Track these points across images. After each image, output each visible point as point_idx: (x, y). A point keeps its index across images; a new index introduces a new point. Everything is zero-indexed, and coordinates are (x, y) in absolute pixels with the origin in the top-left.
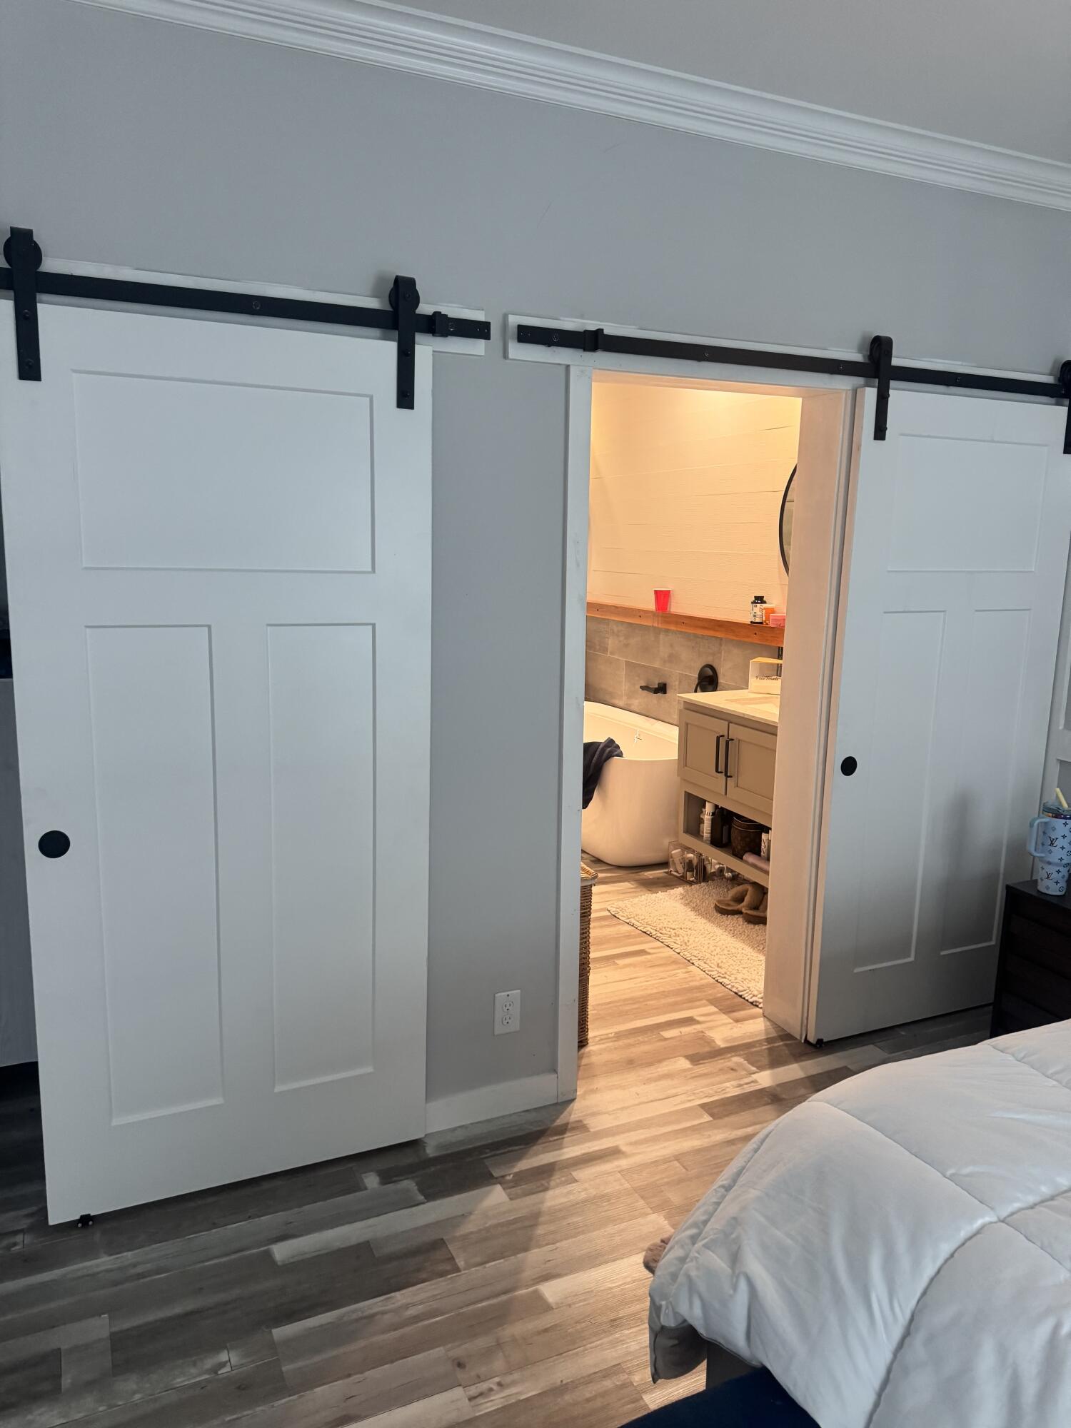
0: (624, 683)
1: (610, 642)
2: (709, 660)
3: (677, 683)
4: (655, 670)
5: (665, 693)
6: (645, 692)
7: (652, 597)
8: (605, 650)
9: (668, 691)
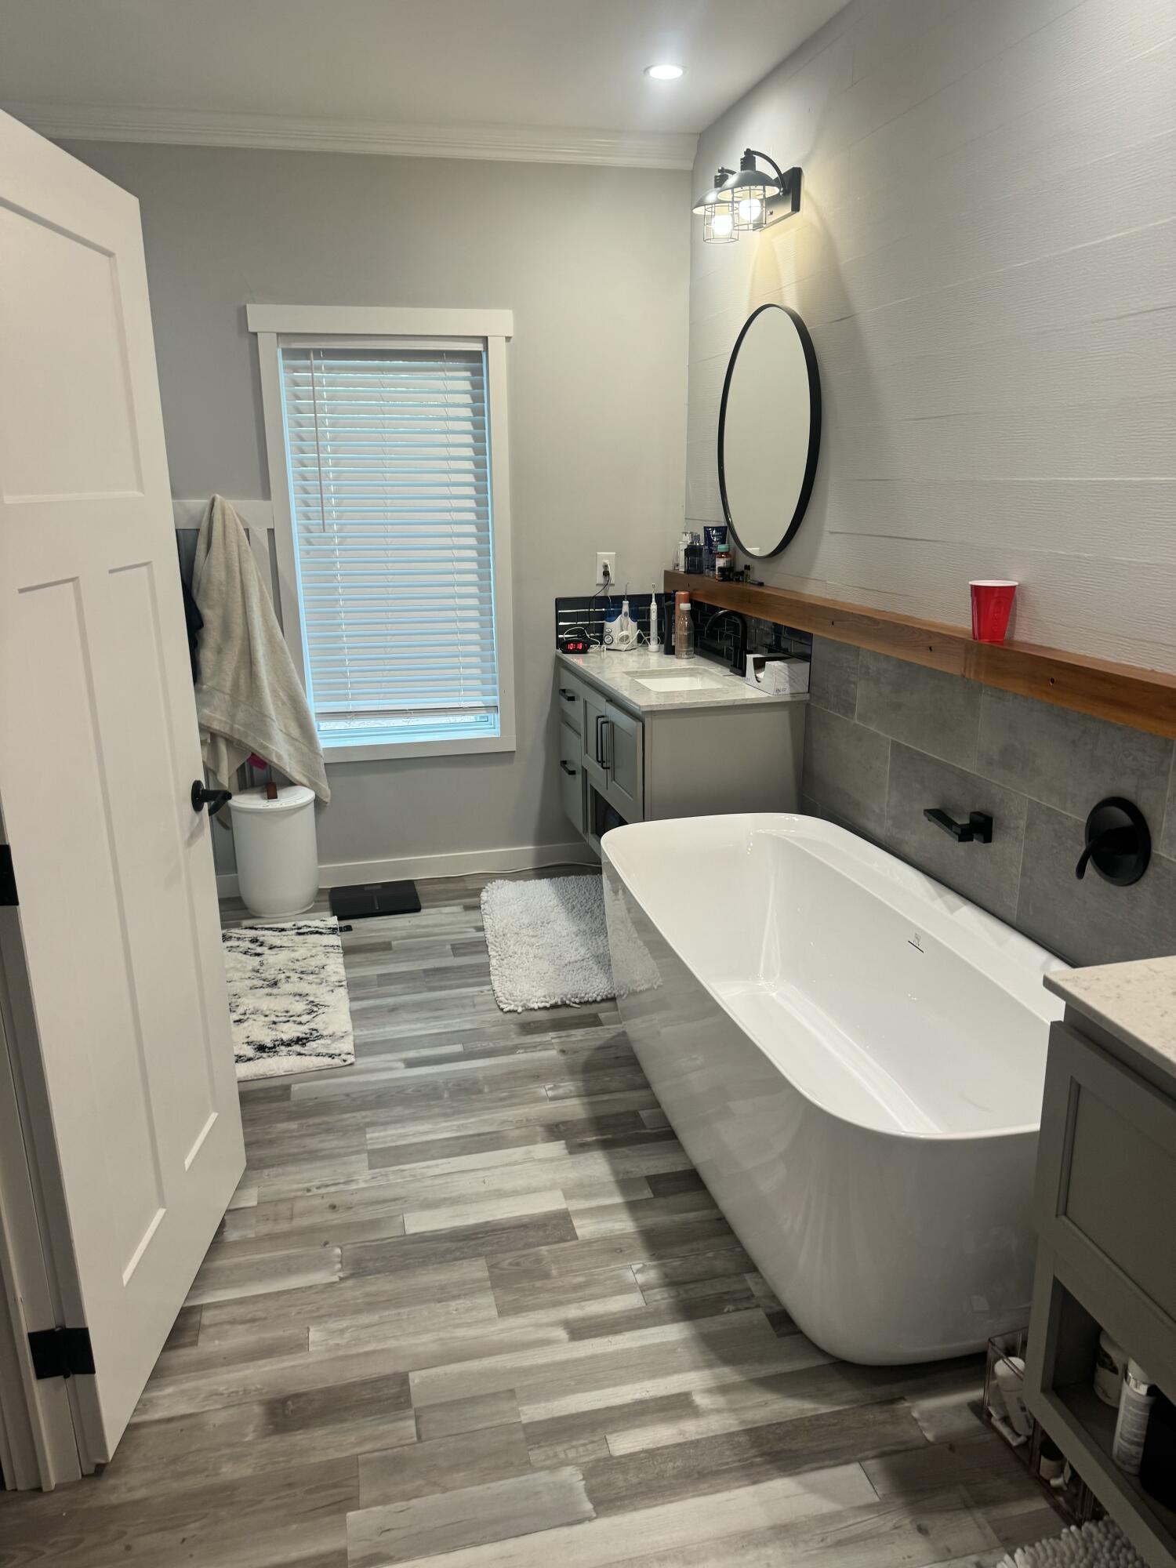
0: (887, 790)
1: (859, 692)
2: (1126, 787)
3: (1022, 823)
4: (964, 777)
5: (988, 839)
6: (935, 827)
7: (966, 603)
8: (849, 709)
9: (995, 836)
